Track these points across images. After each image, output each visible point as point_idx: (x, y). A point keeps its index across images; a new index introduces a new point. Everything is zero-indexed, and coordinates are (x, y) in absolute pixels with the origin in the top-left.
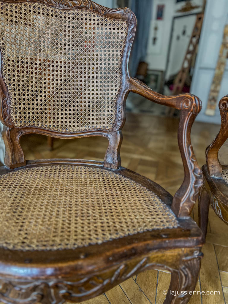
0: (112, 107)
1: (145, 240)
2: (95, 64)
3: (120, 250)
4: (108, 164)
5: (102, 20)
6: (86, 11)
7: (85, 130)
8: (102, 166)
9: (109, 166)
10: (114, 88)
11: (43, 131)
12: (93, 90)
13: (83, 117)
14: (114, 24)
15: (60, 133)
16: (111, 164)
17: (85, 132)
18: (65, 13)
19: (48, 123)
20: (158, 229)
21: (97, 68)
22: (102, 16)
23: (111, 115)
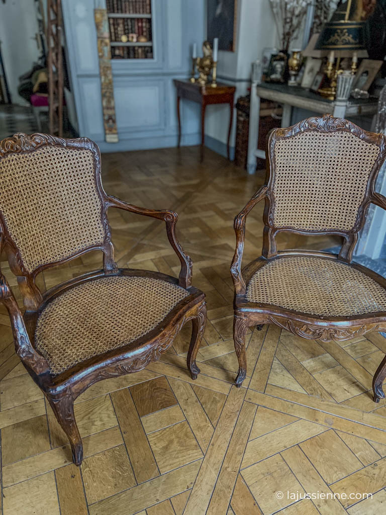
0: (98, 224)
1: (181, 308)
2: (73, 192)
3: (175, 318)
4: (108, 271)
5: (68, 152)
6: (51, 148)
7: (79, 250)
8: (104, 274)
9: (110, 272)
10: (96, 208)
11: (46, 266)
12: (78, 215)
13: (75, 240)
14: (80, 154)
15: (59, 262)
16: (111, 271)
17: (80, 252)
18: (34, 155)
19: (49, 258)
20: (182, 300)
21: (76, 195)
22: (66, 148)
23: (100, 231)
